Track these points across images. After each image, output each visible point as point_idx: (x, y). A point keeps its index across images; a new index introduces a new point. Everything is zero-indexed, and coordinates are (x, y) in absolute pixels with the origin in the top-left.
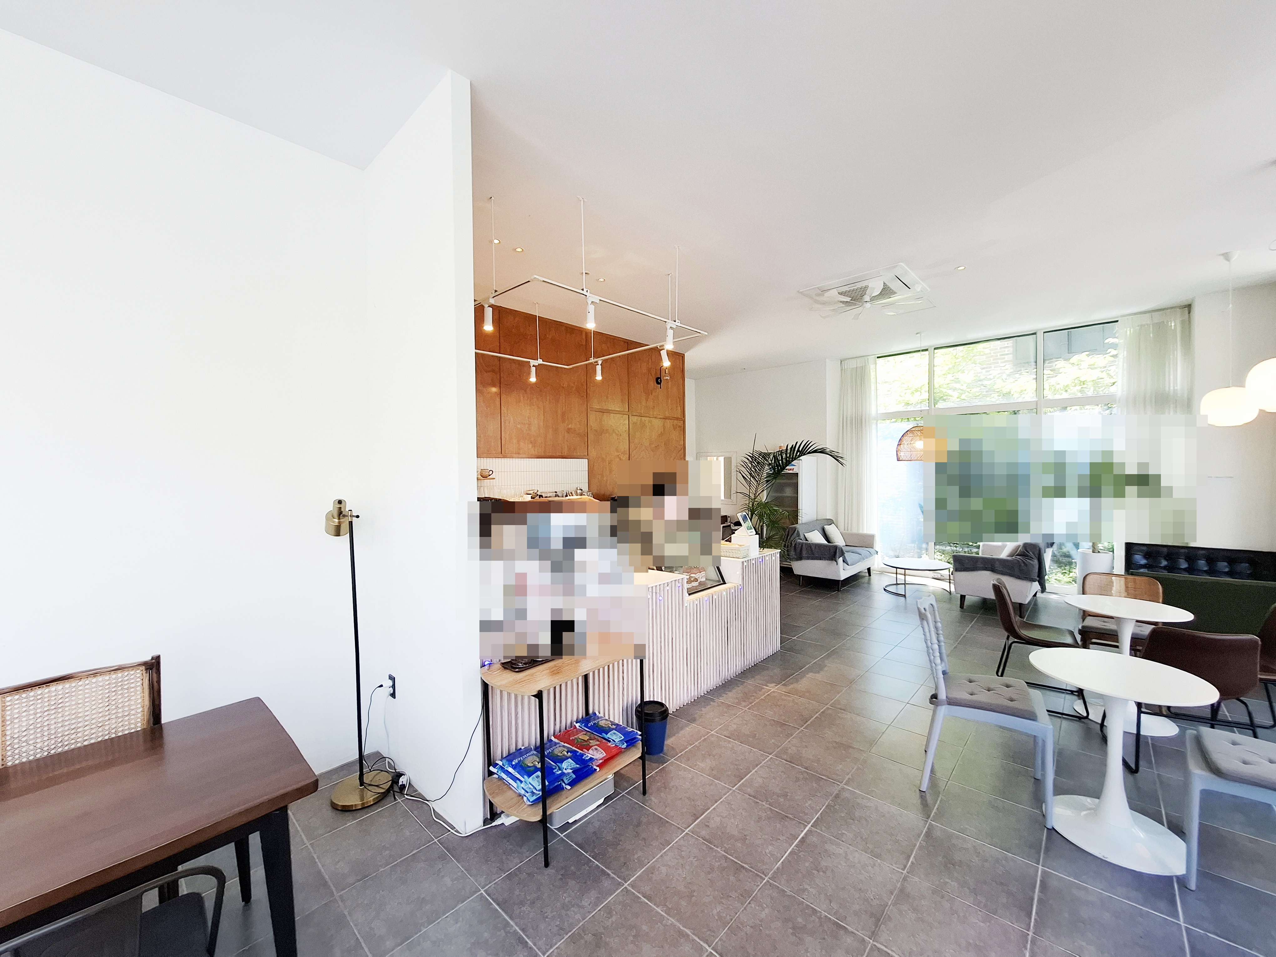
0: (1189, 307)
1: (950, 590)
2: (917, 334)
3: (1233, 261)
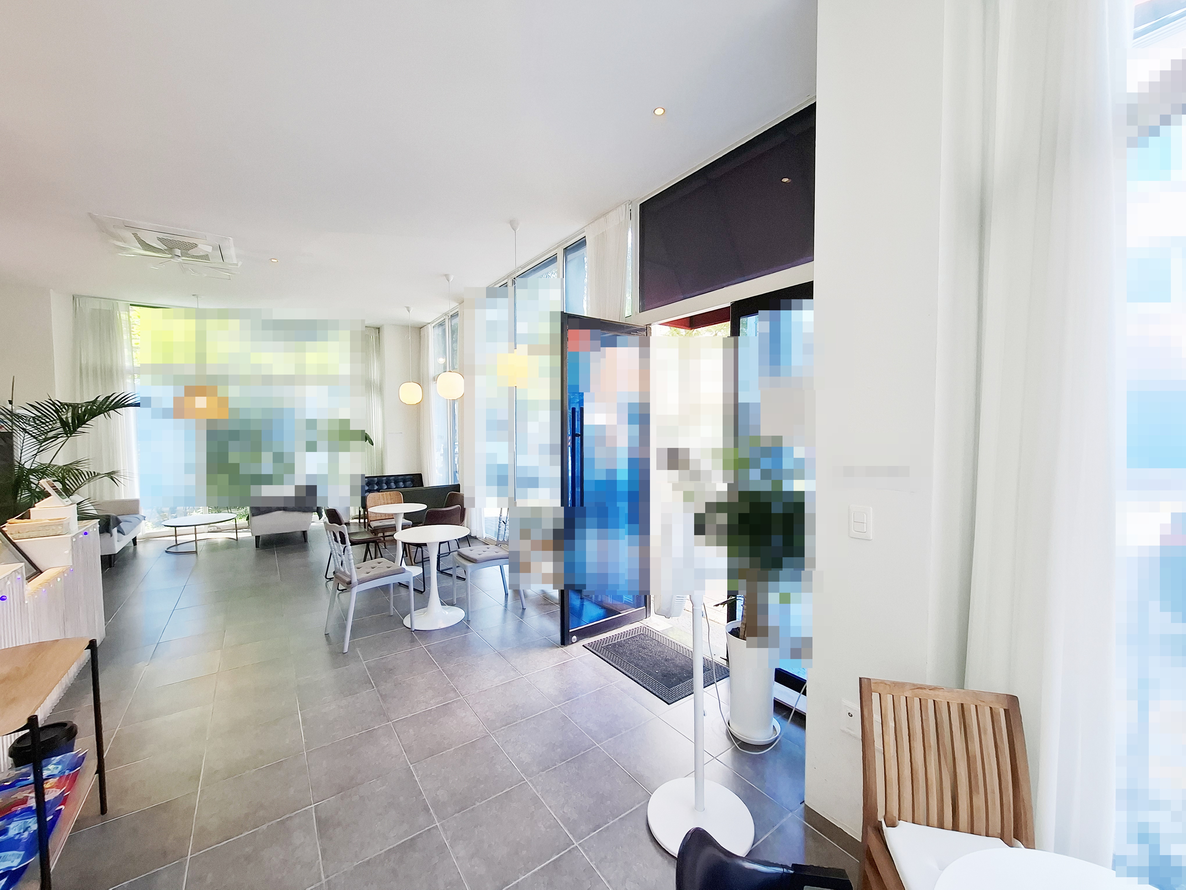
0: (379, 328)
1: (235, 538)
2: (193, 295)
3: (410, 312)
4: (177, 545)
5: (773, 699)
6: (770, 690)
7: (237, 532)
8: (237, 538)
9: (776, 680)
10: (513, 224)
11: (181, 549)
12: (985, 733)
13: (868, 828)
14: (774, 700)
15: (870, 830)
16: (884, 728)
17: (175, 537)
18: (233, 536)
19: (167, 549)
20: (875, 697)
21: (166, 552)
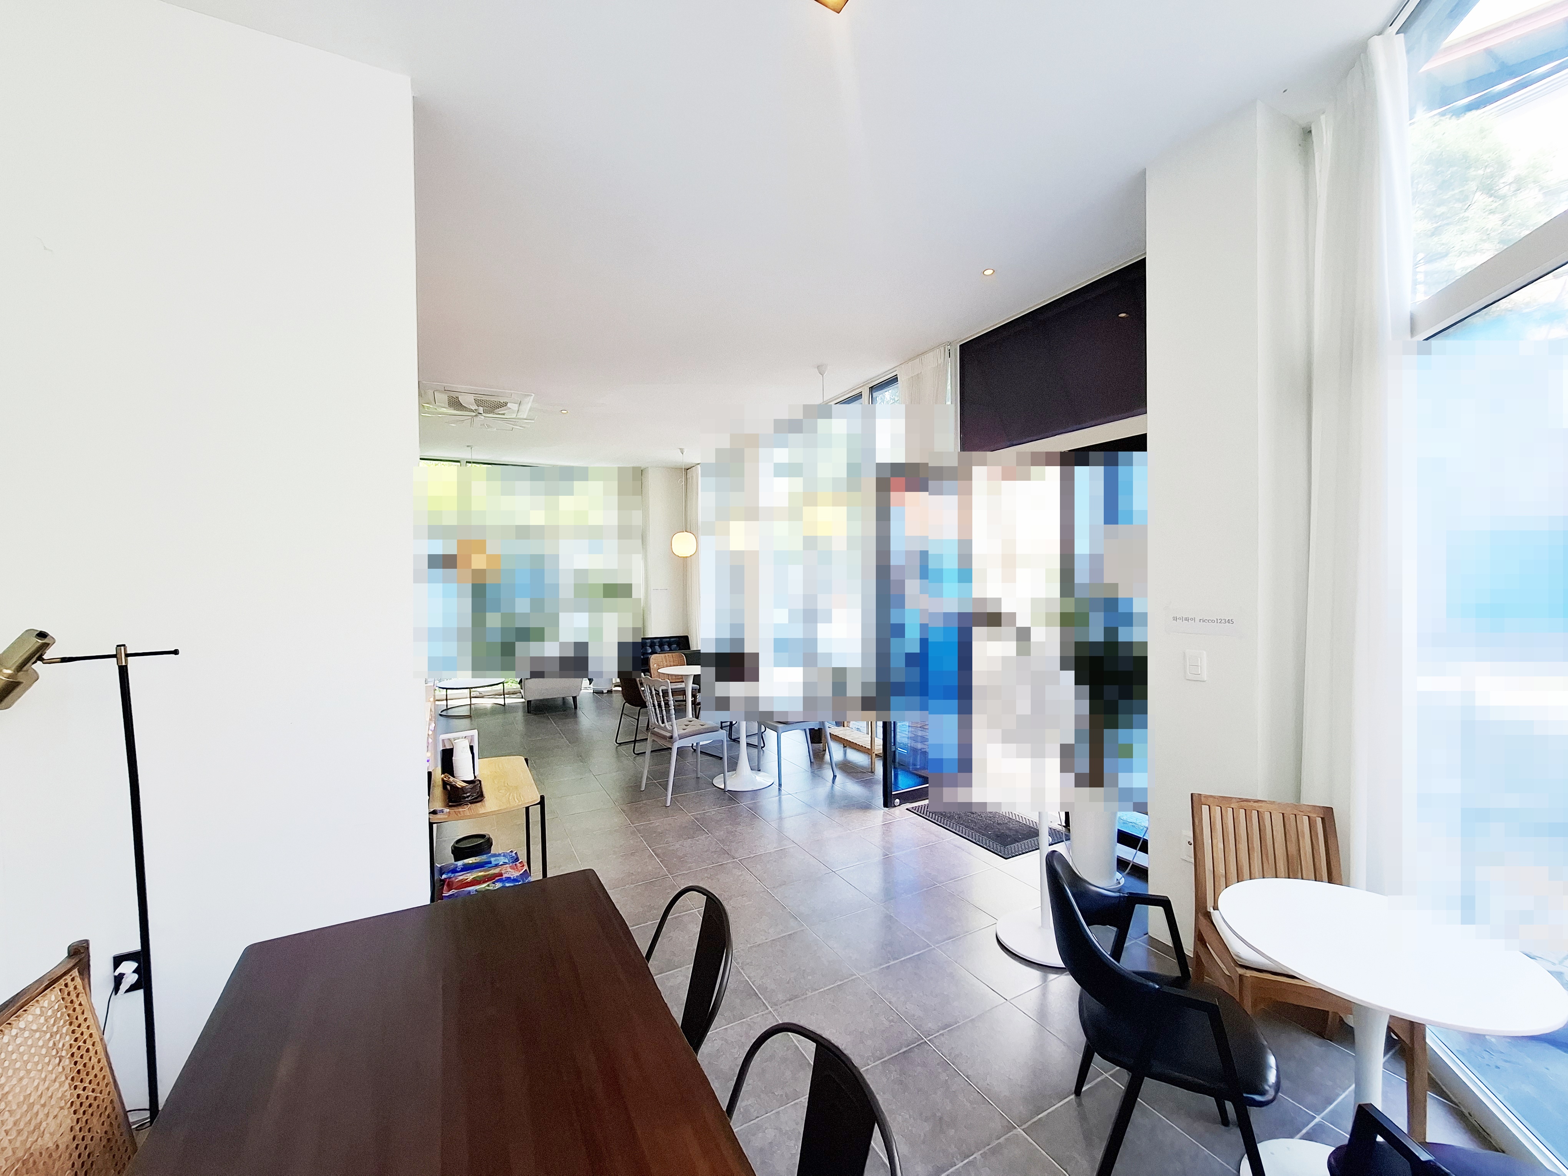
0: (643, 470)
1: (503, 703)
2: (468, 446)
3: (684, 454)
4: (447, 709)
5: (1116, 857)
6: (1113, 851)
7: (504, 698)
8: (505, 703)
9: (1118, 842)
10: (821, 369)
11: (450, 713)
12: (1303, 837)
13: (1199, 915)
14: (1118, 859)
15: (1201, 917)
16: (1213, 833)
17: (446, 701)
18: (501, 702)
19: (441, 712)
20: (1205, 808)
21: (441, 715)
